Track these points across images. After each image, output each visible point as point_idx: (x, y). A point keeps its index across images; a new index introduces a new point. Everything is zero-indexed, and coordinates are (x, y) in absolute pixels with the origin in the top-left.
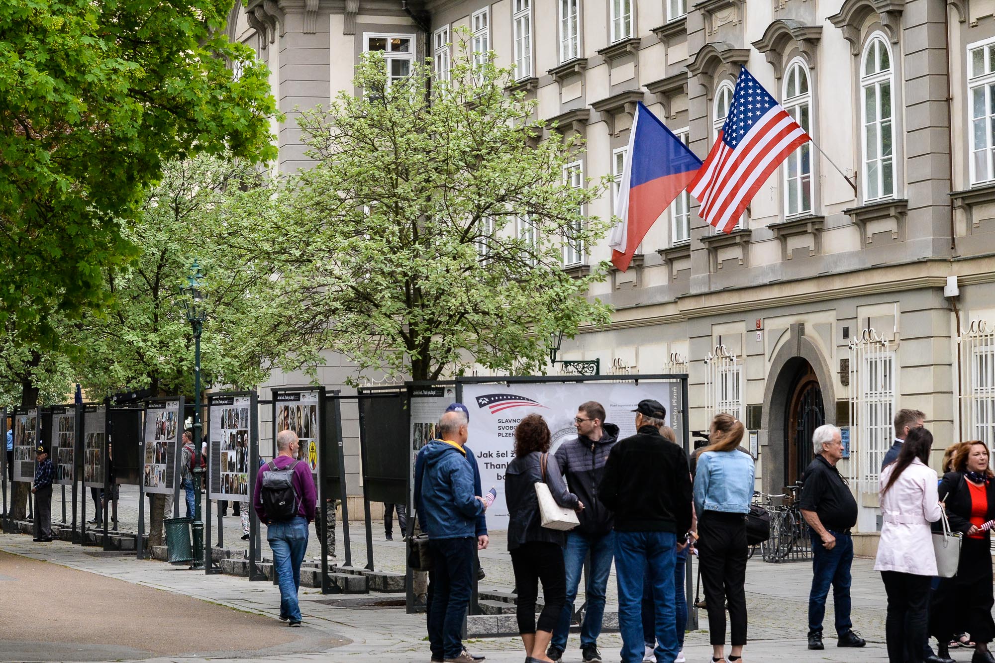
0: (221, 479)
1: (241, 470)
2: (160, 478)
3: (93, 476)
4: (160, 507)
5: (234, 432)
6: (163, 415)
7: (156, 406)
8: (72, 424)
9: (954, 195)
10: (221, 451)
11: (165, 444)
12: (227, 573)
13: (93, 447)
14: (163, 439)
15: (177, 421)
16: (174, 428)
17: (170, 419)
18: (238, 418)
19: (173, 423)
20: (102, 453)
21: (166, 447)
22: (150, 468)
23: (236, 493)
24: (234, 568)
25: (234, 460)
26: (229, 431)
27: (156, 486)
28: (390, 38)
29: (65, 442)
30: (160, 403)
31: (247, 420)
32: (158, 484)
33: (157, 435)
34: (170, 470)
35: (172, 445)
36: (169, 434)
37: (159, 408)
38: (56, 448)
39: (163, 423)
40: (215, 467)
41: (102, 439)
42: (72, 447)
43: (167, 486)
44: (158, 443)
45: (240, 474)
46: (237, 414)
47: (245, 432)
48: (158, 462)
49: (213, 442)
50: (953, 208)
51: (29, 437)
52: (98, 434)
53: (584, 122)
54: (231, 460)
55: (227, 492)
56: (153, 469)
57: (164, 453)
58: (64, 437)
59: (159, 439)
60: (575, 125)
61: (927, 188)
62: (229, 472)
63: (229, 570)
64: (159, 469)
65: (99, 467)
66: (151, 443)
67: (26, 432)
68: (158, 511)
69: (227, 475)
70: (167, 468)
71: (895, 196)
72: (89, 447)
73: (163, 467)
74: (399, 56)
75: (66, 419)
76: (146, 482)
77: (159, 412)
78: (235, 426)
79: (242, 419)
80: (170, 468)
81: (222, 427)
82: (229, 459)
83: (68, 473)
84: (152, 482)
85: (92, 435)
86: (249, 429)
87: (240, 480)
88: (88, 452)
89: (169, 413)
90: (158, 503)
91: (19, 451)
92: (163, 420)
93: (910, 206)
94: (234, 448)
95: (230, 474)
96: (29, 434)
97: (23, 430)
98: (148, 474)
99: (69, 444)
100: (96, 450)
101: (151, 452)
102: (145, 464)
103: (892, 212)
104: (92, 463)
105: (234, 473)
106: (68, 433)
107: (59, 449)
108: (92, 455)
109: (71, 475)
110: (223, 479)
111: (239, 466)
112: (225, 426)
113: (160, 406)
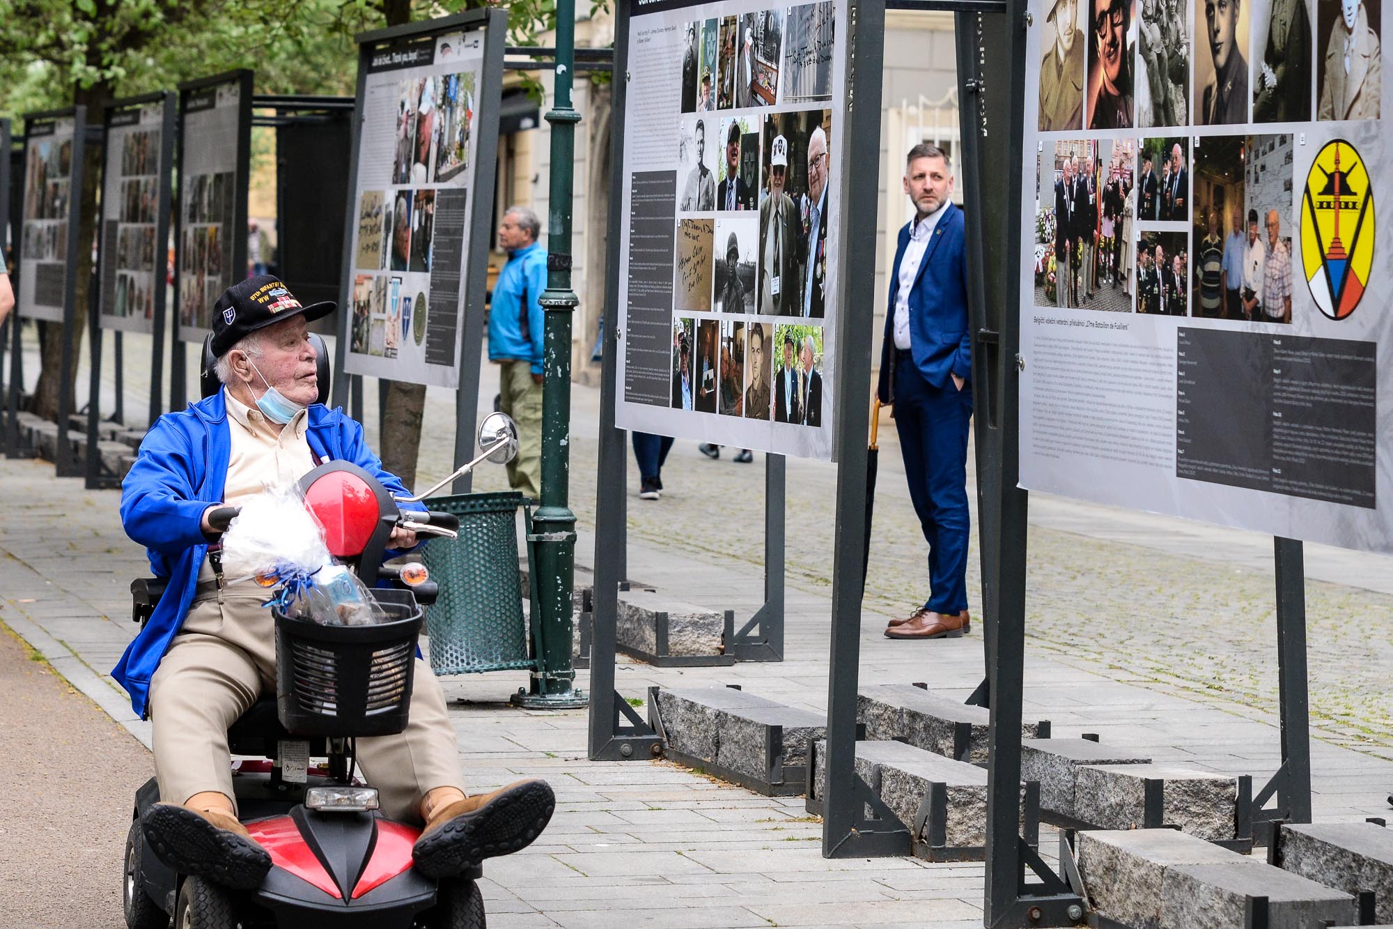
0: (675, 344)
1: (788, 303)
2: (405, 324)
3: (200, 308)
4: (406, 417)
5: (752, 121)
6: (422, 89)
7: (398, 58)
8: (154, 152)
10: (680, 215)
11: (428, 196)
12: (686, 761)
13: (203, 218)
14: (420, 178)
15: (475, 107)
16: (465, 134)
17: (447, 101)
18: (773, 56)
19: (459, 114)
20: (227, 236)
21: (432, 209)
22: (369, 285)
23: (757, 410)
24: (718, 744)
25: (748, 253)
26: (720, 123)
27: (390, 353)
29: (135, 207)
30: (413, 48)
31: (825, 60)
32: (398, 345)
33: (397, 164)
34: (443, 297)
35: (454, 200)
36: (442, 157)
37: (408, 65)
38: (113, 225)
39: (421, 119)
40: (647, 288)
41: (229, 192)
42: (151, 220)
43: (432, 358)
44: (401, 193)
45: (778, 324)
46: (770, 37)
47: (816, 119)
48: (399, 263)
49: (638, 176)
51: (55, 196)
52: (218, 177)
54: (733, 252)
55: (704, 404)
56: (381, 292)
57: (425, 230)
58: (133, 192)
59: (406, 179)
62: (717, 313)
63: (692, 746)
64: (403, 291)
65: (218, 279)
66: (376, 196)
67: (50, 182)
68: (400, 432)
69: (710, 327)
70: (435, 286)
72: (193, 218)
73: (417, 283)
75: (140, 139)
76: (357, 337)
77: (409, 80)
78: (757, 94)
79: (798, 60)
80: (444, 286)
81: (689, 105)
82: (720, 251)
83: (140, 298)
84: (377, 339)
85: (202, 179)
86: (837, 106)
87: (779, 353)
88: (190, 234)
89: (447, 80)
90: (401, 401)
91: (33, 235)
92: (424, 109)
94: (747, 197)
95: (726, 321)
96: (56, 186)
97: (43, 176)
98: (363, 309)
99: (144, 211)
100: (211, 226)
101: (374, 230)
102: (355, 273)
104: (198, 268)
105: (749, 318)
106: (142, 178)
107: (121, 227)
108: (201, 244)
109: (148, 303)
110: (683, 340)
111: (774, 285)
112: (701, 101)
113: (413, 56)
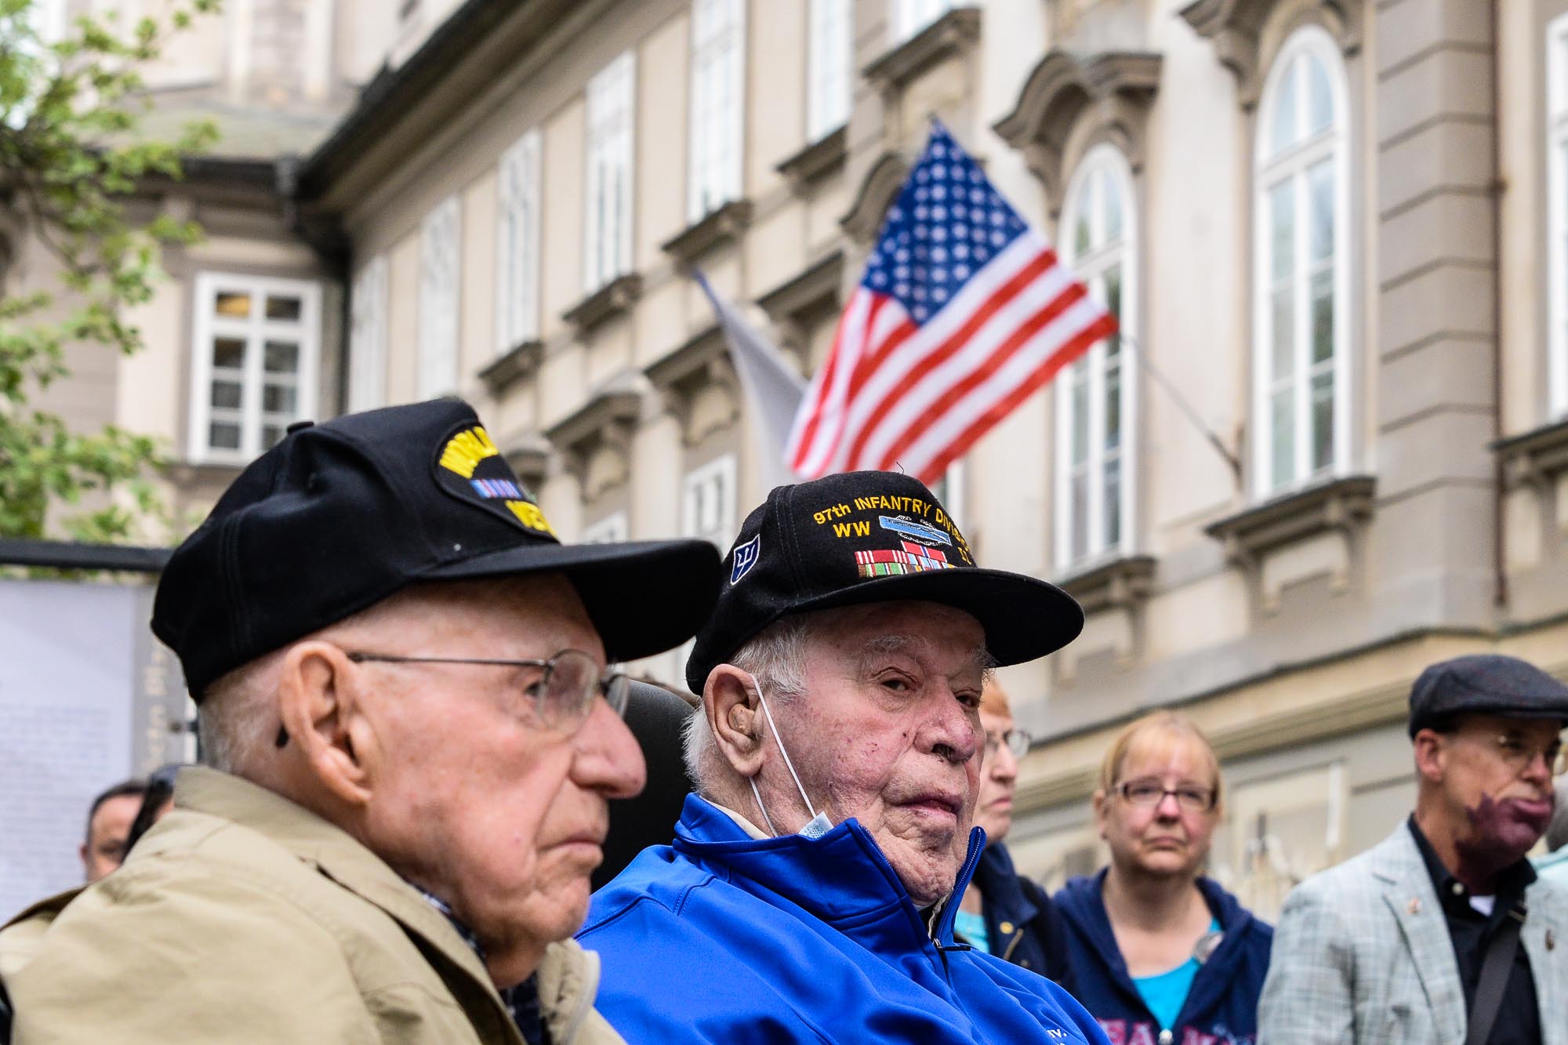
9: (1505, 448)
28: (261, 289)
50: (1502, 487)
53: (629, 423)
60: (611, 432)
61: (1429, 437)
71: (1342, 467)
74: (282, 331)
93: (1384, 490)
103: (1334, 512)
